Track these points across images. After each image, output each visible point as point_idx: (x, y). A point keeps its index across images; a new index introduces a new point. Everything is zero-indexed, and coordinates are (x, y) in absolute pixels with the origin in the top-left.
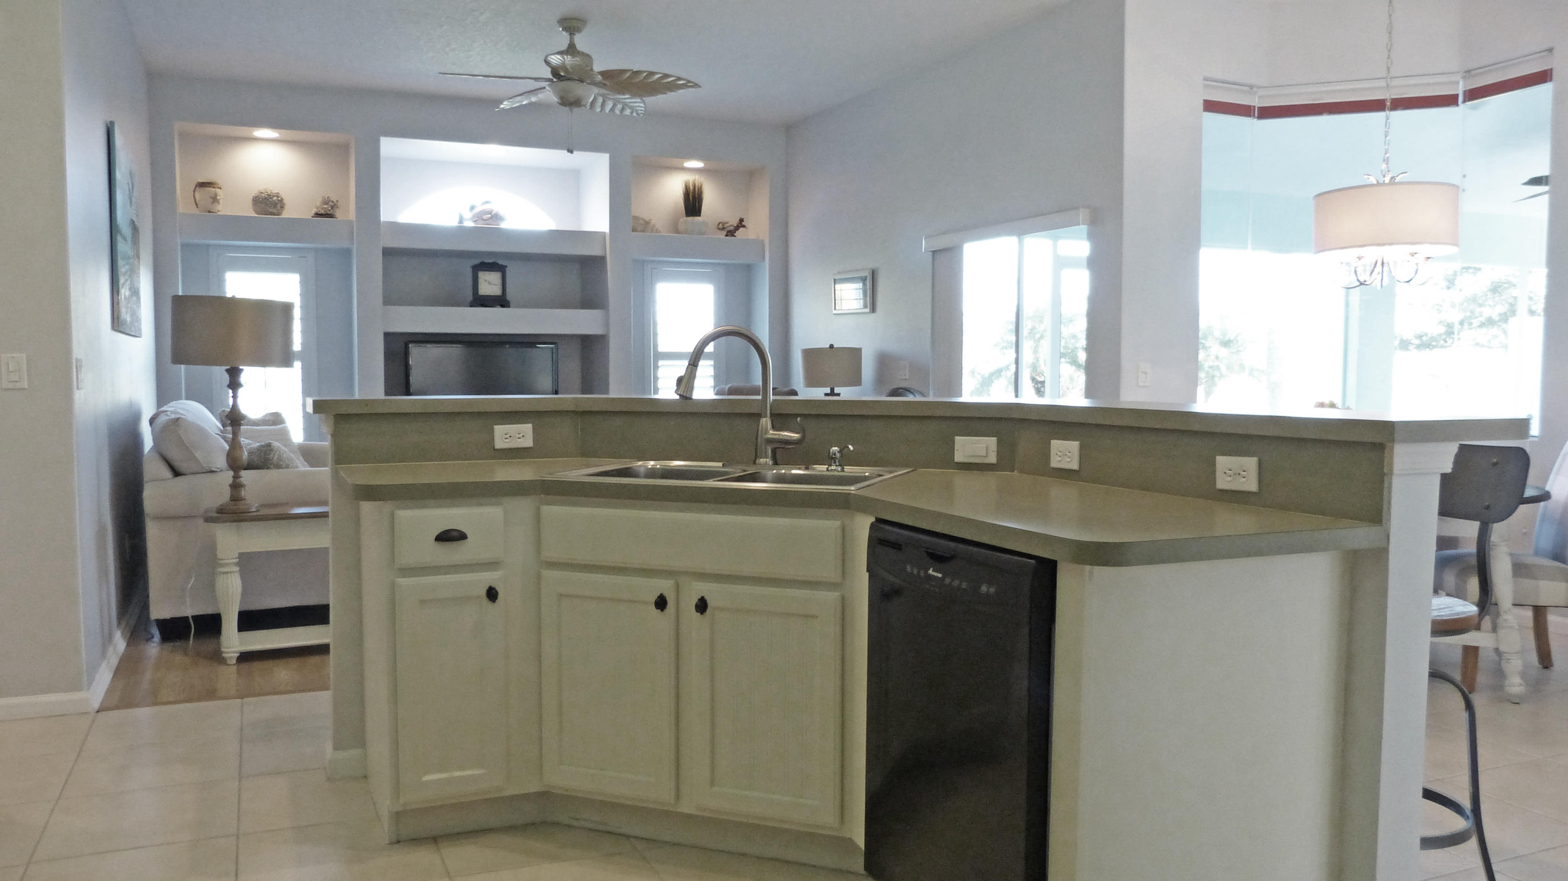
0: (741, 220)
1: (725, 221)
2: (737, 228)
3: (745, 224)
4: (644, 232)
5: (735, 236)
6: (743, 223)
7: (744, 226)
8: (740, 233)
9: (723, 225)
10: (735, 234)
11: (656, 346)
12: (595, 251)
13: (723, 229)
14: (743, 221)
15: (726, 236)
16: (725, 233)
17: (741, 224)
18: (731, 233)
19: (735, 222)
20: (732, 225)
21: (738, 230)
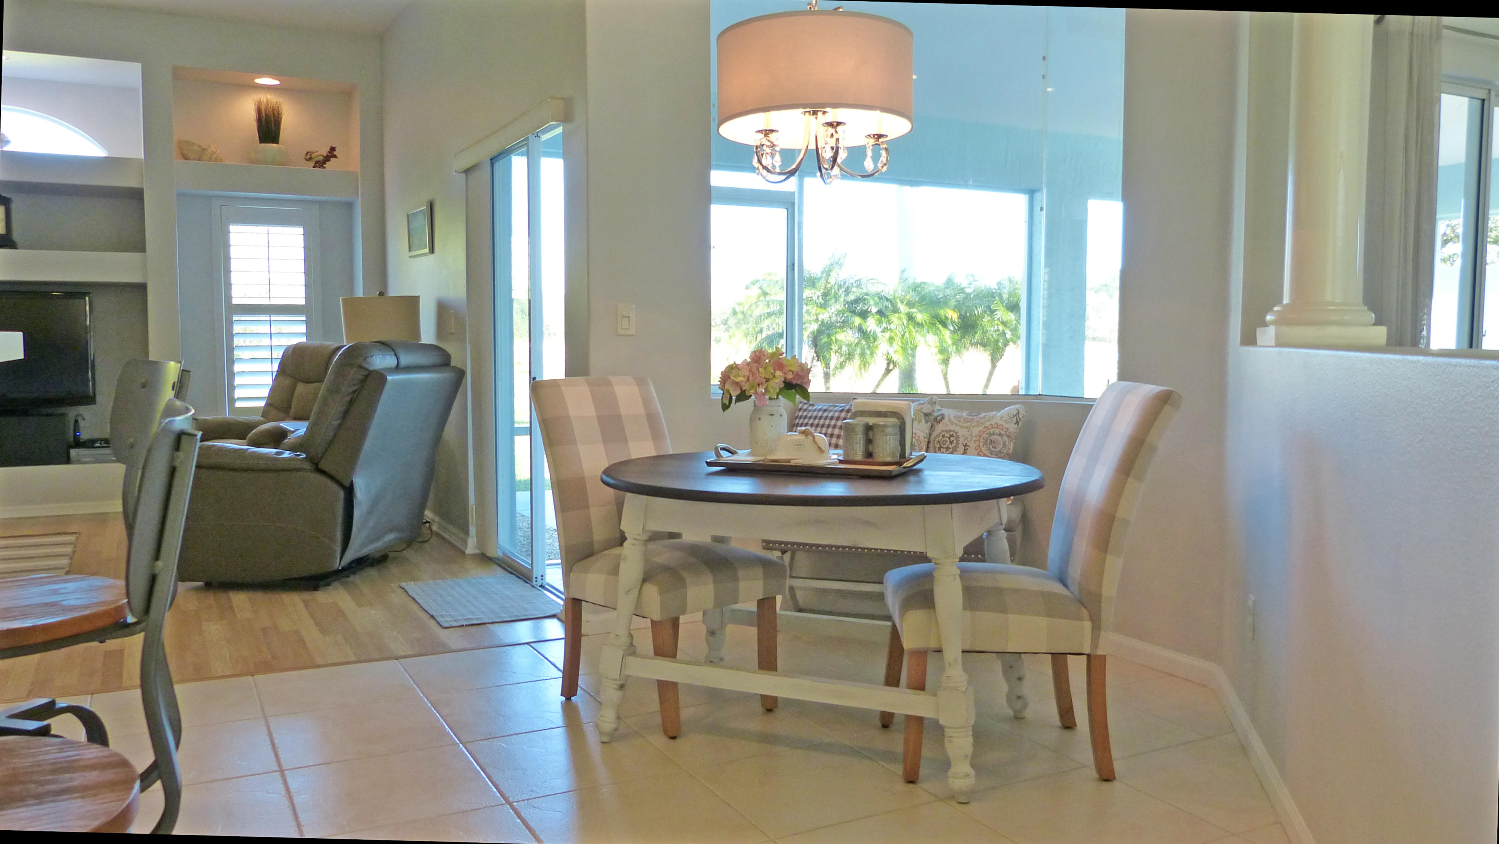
0: (333, 149)
1: (313, 150)
2: (327, 159)
3: (337, 154)
4: (200, 160)
5: (324, 168)
6: (335, 153)
7: (335, 156)
8: (330, 165)
9: (311, 155)
10: (324, 165)
11: (229, 297)
12: (131, 182)
13: (311, 159)
14: (335, 150)
15: (314, 167)
16: (313, 164)
17: (331, 154)
18: (320, 164)
19: (325, 152)
20: (321, 156)
21: (329, 160)
